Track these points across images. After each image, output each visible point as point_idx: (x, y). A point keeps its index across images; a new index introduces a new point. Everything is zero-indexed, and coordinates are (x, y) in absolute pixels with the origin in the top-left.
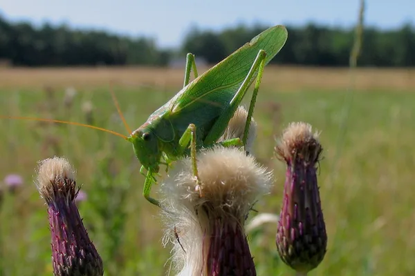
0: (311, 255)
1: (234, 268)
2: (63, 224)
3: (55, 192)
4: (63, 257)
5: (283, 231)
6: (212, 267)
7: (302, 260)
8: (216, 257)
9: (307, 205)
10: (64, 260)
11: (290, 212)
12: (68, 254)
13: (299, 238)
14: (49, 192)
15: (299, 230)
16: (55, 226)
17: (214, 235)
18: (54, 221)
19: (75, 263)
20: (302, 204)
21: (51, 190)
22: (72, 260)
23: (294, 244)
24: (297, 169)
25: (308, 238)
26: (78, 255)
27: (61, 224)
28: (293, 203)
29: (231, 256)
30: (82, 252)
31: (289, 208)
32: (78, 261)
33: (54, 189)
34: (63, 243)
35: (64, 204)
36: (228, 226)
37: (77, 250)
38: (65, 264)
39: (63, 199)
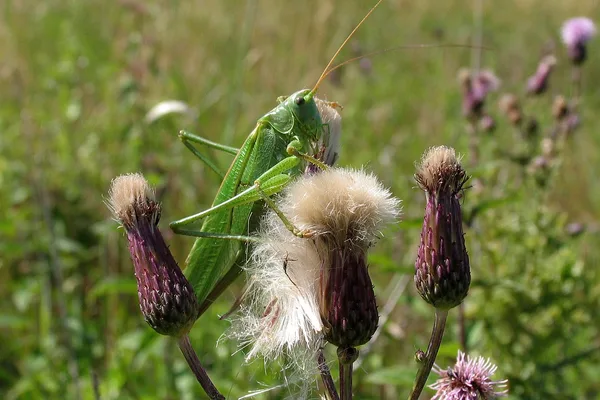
0: (457, 293)
1: (358, 301)
2: (151, 255)
3: (137, 217)
4: (156, 294)
5: (426, 268)
6: (333, 301)
7: (448, 299)
8: (338, 290)
9: (453, 239)
10: (157, 298)
11: (434, 247)
12: (162, 290)
13: (446, 275)
14: (130, 216)
15: (446, 267)
16: (141, 257)
17: (333, 266)
18: (139, 251)
19: (171, 302)
20: (448, 238)
21: (133, 215)
22: (168, 297)
23: (441, 282)
24: (441, 200)
25: (455, 276)
26: (173, 290)
27: (148, 255)
28: (438, 239)
29: (355, 288)
30: (177, 286)
31: (433, 243)
32: (174, 298)
33: (136, 214)
34: (154, 277)
35: (149, 231)
36: (351, 257)
37: (171, 285)
38: (159, 302)
39: (147, 225)
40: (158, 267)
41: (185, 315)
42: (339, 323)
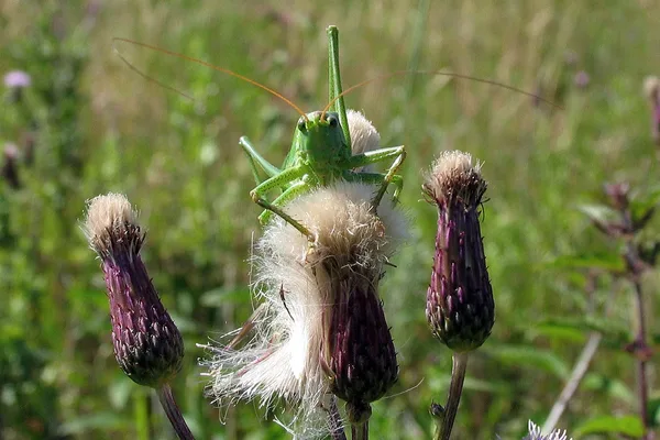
0: (475, 330)
1: (367, 344)
2: (126, 288)
3: (113, 243)
4: (129, 333)
5: (436, 299)
6: (337, 344)
7: (463, 337)
8: (343, 331)
9: (468, 264)
10: (131, 339)
11: (445, 272)
12: (136, 329)
13: (458, 307)
14: (104, 243)
15: (457, 297)
16: (115, 291)
17: (337, 301)
18: (114, 282)
19: (146, 343)
20: (462, 262)
21: (108, 241)
22: (143, 337)
23: (452, 316)
24: (453, 215)
25: (470, 308)
26: (150, 331)
27: (123, 288)
28: (450, 262)
29: (362, 329)
30: (155, 326)
31: (443, 268)
32: (151, 340)
33: (112, 240)
34: (129, 314)
35: (127, 260)
36: (357, 289)
37: (148, 324)
38: (132, 343)
39: (124, 253)
40: (133, 301)
41: (163, 359)
42: (344, 372)
